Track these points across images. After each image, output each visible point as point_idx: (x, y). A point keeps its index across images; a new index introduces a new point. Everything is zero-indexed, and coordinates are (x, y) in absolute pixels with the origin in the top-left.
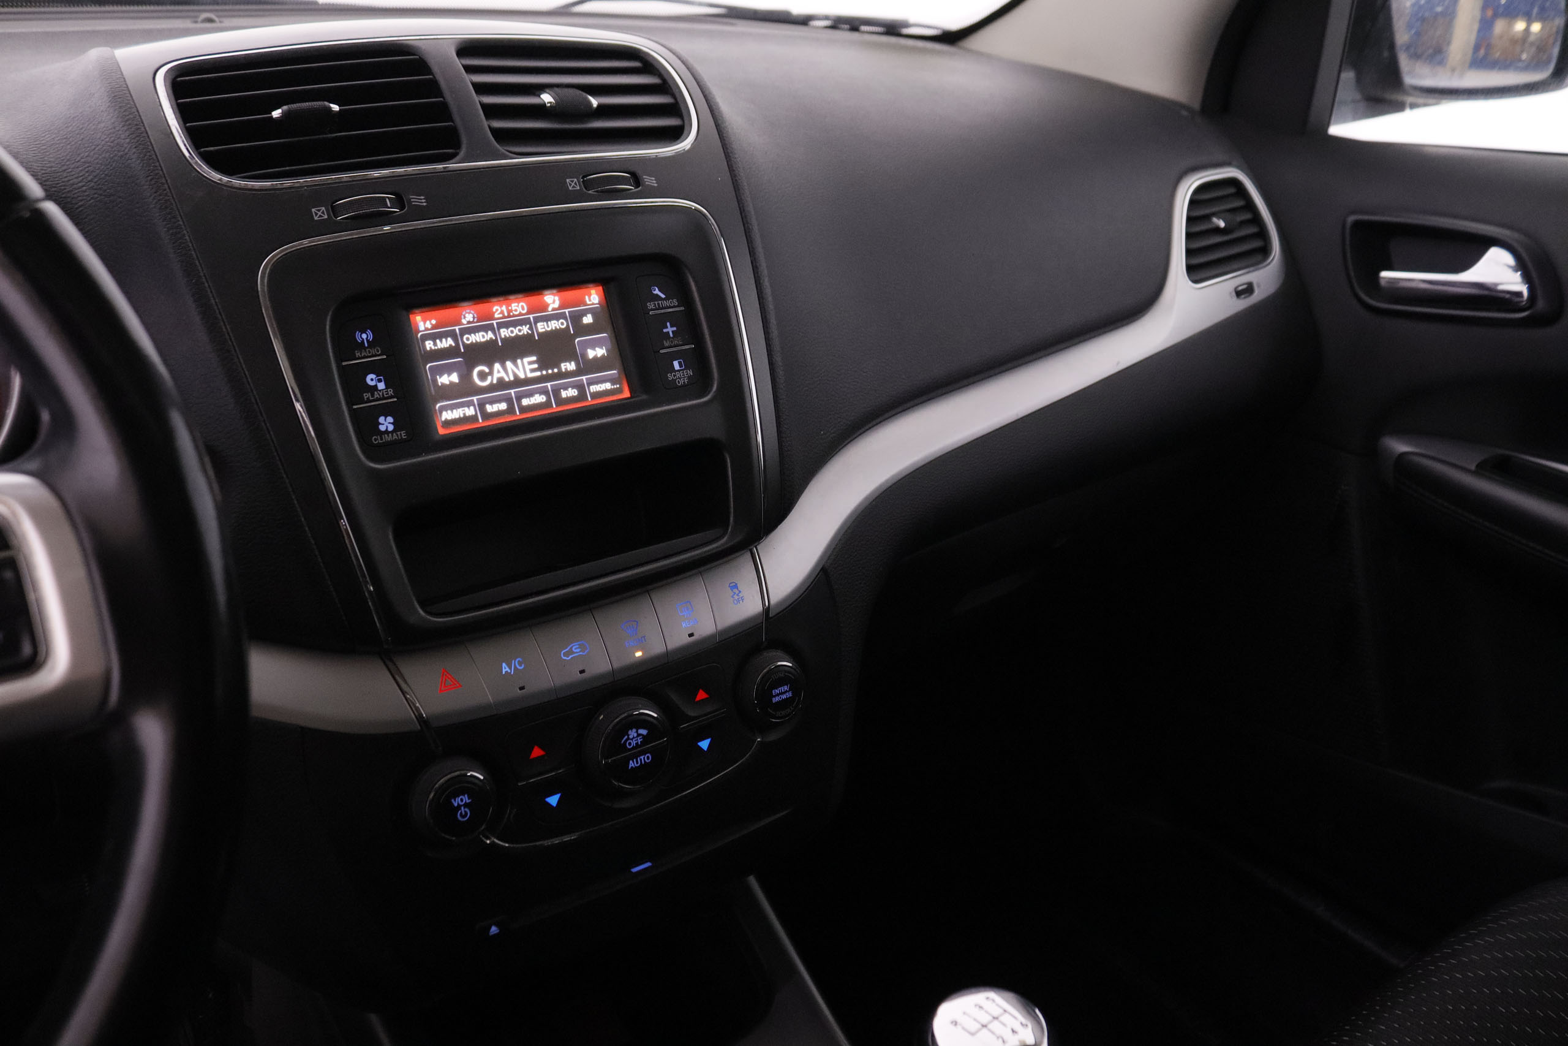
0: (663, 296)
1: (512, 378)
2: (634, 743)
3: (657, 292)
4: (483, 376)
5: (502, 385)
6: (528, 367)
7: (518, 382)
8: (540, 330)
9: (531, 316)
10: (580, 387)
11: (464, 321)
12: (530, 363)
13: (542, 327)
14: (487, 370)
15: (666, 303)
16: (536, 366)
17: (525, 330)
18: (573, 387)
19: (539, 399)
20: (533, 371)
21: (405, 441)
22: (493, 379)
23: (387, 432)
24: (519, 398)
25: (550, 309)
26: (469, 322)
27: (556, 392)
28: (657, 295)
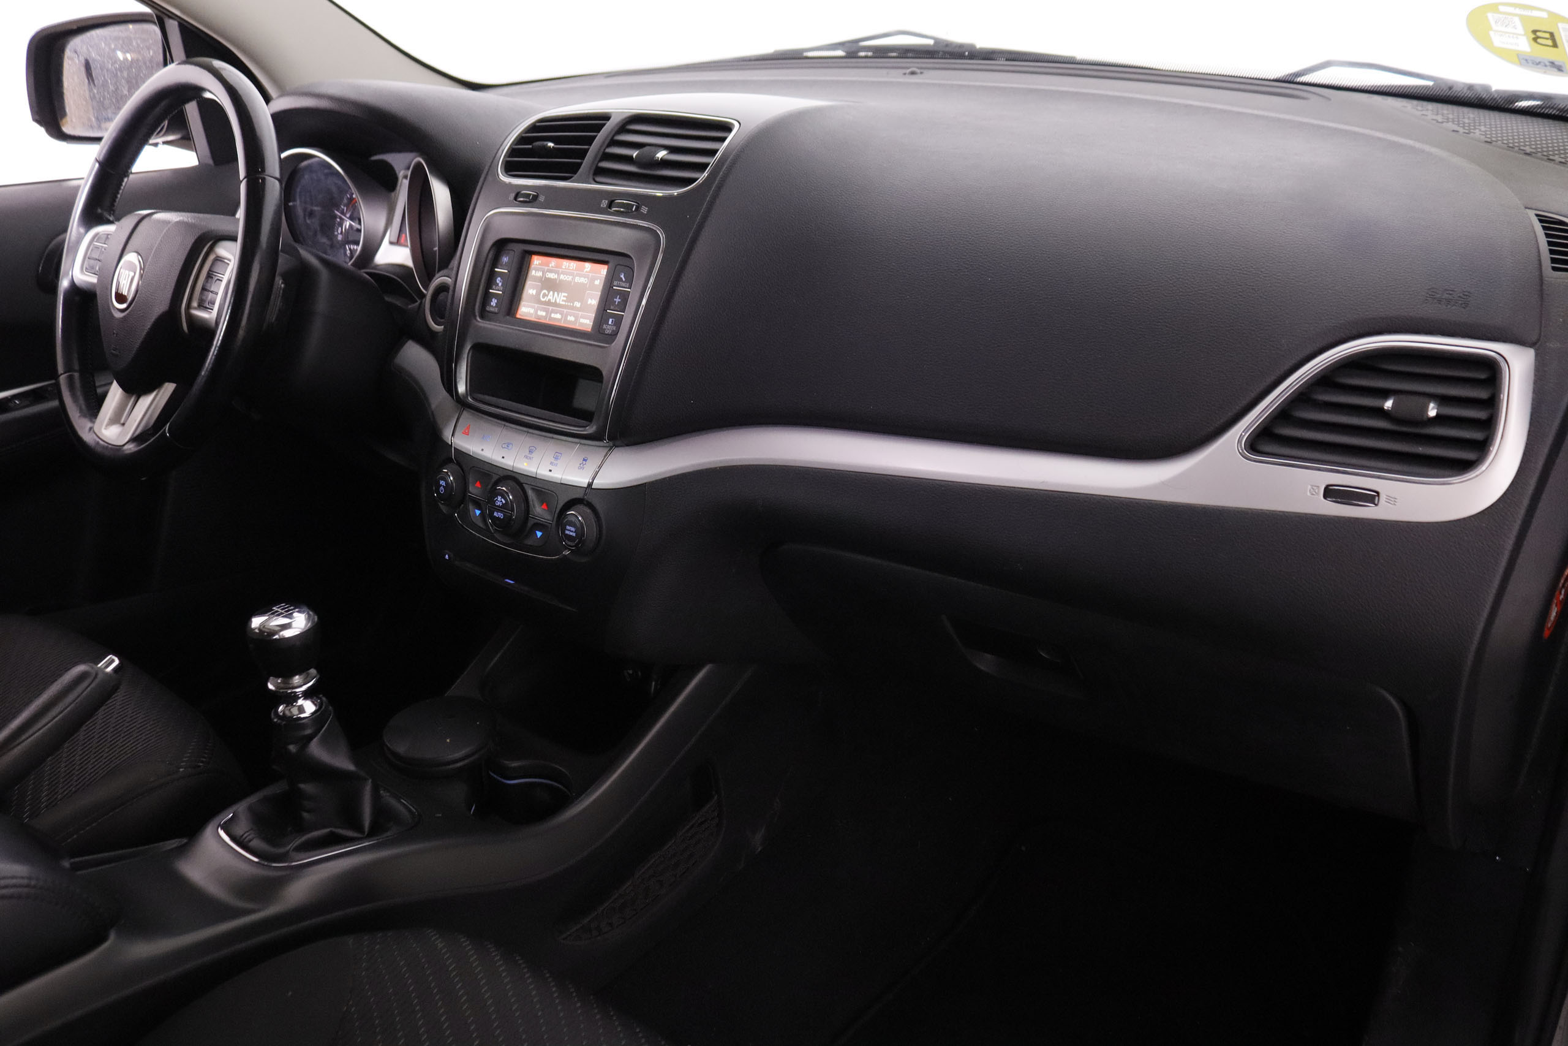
0: (624, 280)
1: (554, 301)
2: (498, 504)
3: (622, 276)
4: (544, 295)
5: (549, 303)
6: (563, 298)
7: (555, 304)
8: (576, 281)
9: (575, 272)
10: (577, 318)
11: (550, 265)
12: (564, 296)
13: (577, 279)
14: (547, 293)
15: (623, 285)
16: (565, 299)
17: (570, 278)
18: (574, 316)
19: (558, 316)
20: (563, 301)
21: (495, 313)
22: (546, 299)
23: (492, 306)
24: (552, 312)
25: (585, 271)
26: (552, 267)
27: (566, 316)
28: (622, 278)
